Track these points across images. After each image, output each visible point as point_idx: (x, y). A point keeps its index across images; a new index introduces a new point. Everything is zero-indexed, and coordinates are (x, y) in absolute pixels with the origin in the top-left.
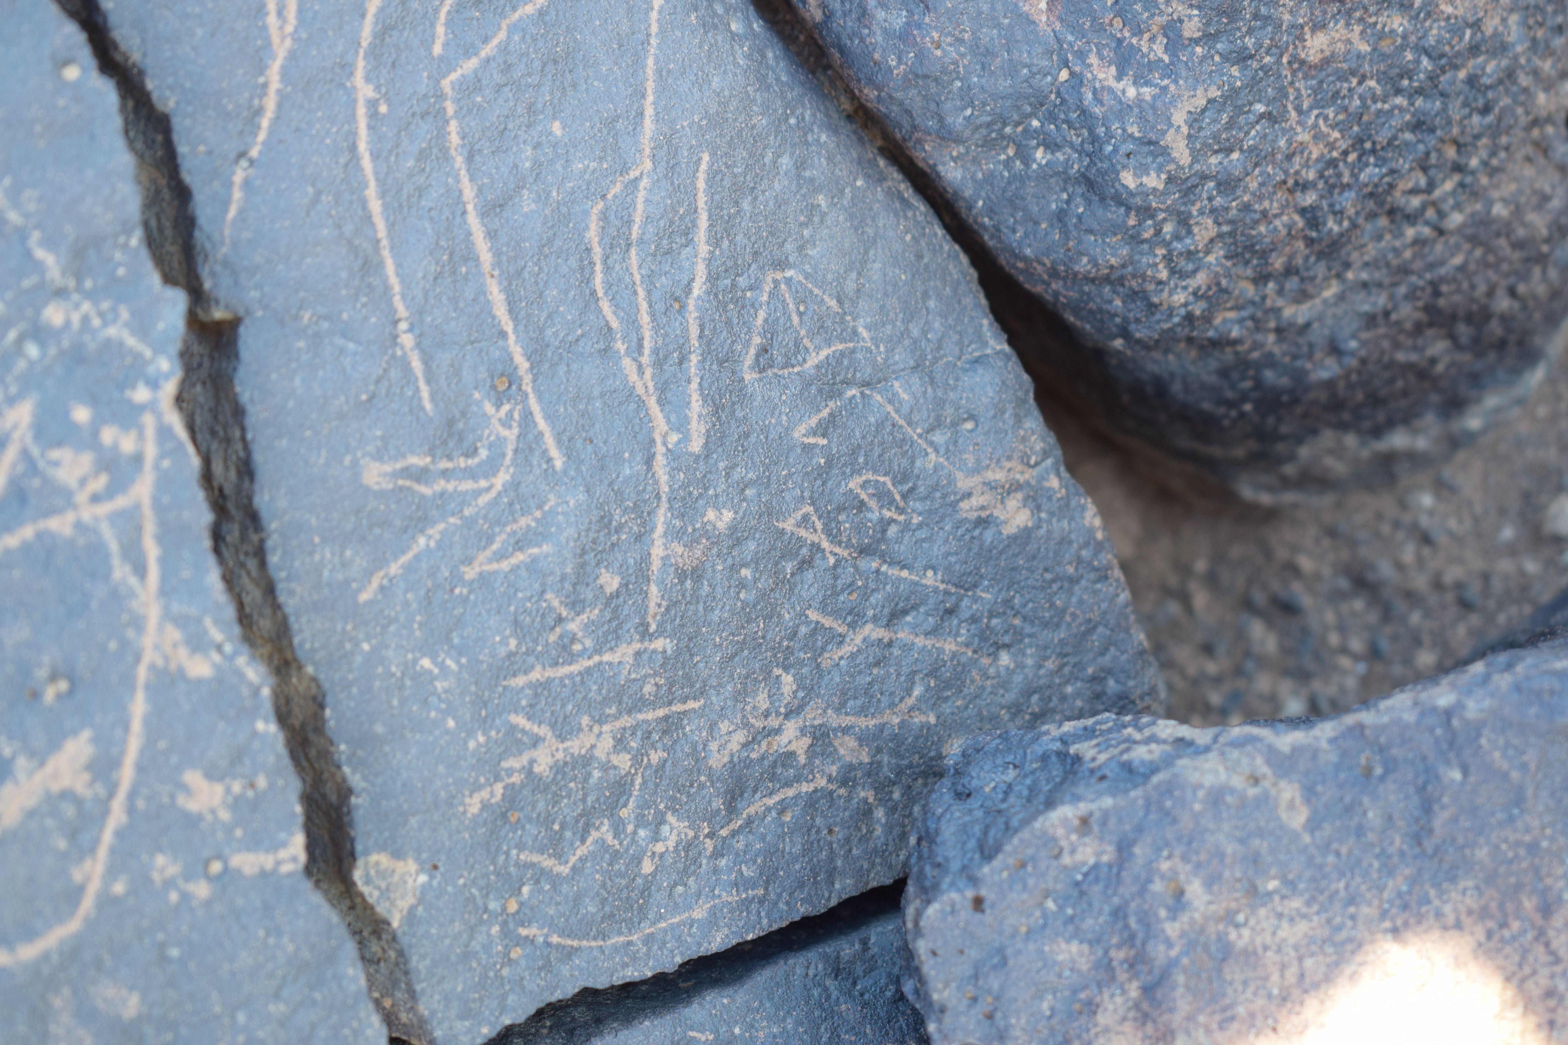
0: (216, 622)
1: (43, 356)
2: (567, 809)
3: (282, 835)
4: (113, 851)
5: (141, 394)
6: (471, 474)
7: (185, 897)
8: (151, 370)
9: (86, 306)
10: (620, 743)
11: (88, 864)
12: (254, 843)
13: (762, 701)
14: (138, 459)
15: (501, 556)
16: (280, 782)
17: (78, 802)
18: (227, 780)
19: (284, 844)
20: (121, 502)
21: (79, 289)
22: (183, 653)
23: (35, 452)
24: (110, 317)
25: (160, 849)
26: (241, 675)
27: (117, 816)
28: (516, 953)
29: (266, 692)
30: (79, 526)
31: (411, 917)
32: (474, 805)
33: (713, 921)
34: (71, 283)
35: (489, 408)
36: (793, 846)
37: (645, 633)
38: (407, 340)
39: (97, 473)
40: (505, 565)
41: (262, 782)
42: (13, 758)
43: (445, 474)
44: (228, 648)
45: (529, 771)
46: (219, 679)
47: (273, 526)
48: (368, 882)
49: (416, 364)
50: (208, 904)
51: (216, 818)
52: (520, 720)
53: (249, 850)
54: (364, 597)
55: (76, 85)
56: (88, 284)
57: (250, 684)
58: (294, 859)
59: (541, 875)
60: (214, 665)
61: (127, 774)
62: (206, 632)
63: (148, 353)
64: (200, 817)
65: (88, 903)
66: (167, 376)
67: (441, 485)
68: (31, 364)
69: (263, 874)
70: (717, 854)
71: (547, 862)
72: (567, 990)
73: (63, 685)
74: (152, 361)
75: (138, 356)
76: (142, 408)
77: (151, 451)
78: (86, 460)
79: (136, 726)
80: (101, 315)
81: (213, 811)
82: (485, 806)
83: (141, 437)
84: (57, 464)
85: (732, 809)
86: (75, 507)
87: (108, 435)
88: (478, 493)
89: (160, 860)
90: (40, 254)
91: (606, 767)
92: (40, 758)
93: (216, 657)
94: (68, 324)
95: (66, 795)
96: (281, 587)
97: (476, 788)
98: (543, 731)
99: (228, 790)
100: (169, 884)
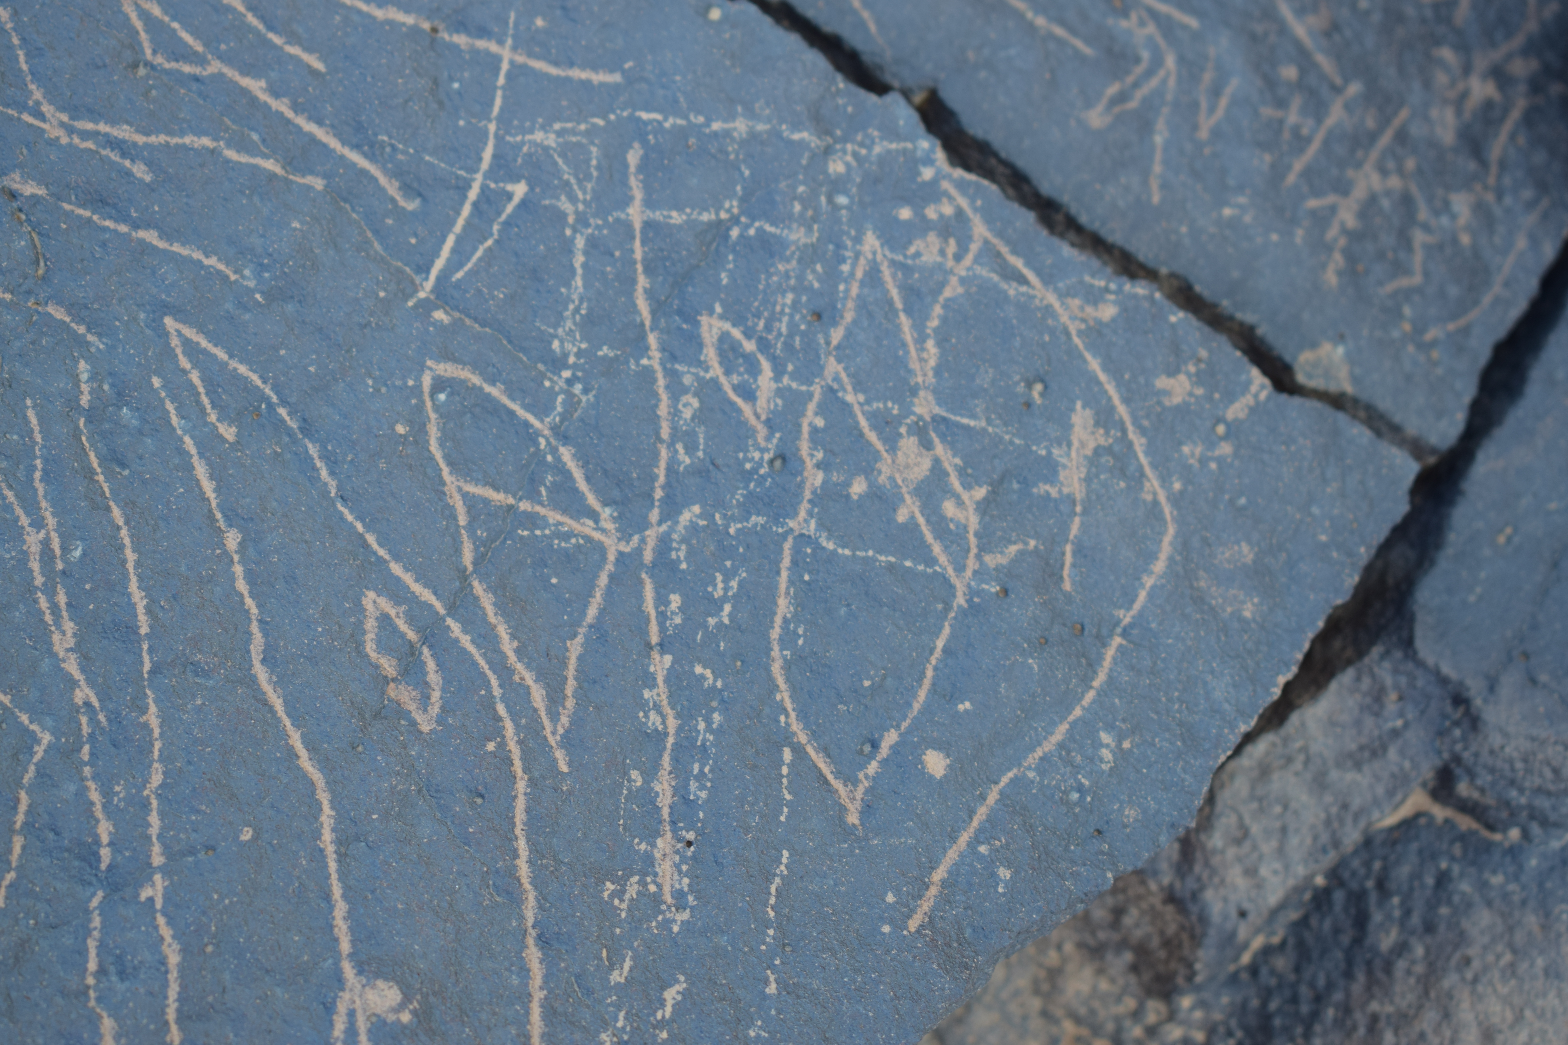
0: (1093, 276)
1: (851, 198)
2: (1388, 240)
3: (1243, 377)
4: (1154, 466)
5: (927, 173)
6: (1149, 73)
7: (1220, 460)
8: (919, 153)
9: (849, 147)
10: (1384, 172)
11: (1147, 485)
12: (1230, 397)
13: (1441, 78)
14: (960, 213)
15: (1212, 109)
16: (1214, 345)
17: (1109, 450)
18: (1183, 368)
19: (1249, 382)
20: (974, 247)
21: (836, 140)
22: (1089, 310)
23: (900, 258)
24: (868, 142)
25: (1180, 443)
26: (1135, 296)
27: (1139, 443)
28: (1435, 354)
29: (1158, 295)
30: (963, 281)
31: (1355, 380)
32: (1331, 278)
33: (1534, 242)
34: (829, 140)
35: (1124, 24)
36: (1540, 157)
37: (1337, 90)
38: (1040, 21)
39: (946, 240)
40: (1220, 113)
41: (1203, 353)
42: (1049, 453)
43: (1136, 85)
44: (1113, 286)
45: (1345, 231)
46: (1124, 310)
47: (1065, 198)
48: (1310, 376)
49: (1059, 31)
50: (1236, 454)
51: (1197, 397)
52: (1313, 203)
53: (1232, 402)
54: (1156, 199)
55: (725, 19)
56: (838, 132)
57: (1145, 297)
58: (1263, 387)
59: (1408, 294)
60: (1115, 302)
61: (1122, 410)
62: (1092, 286)
63: (909, 145)
64: (1186, 404)
65: (1167, 510)
66: (932, 150)
67: (1139, 94)
68: (848, 208)
69: (1253, 410)
70: (1500, 196)
71: (1404, 282)
72: (1484, 355)
73: (1038, 387)
74: (915, 149)
75: (904, 151)
76: (935, 182)
77: (963, 202)
78: (932, 238)
79: (1102, 377)
80: (862, 145)
81: (1191, 394)
82: (1340, 273)
83: (951, 198)
84: (918, 255)
85: (1484, 163)
86: (951, 272)
87: (931, 213)
88: (1164, 81)
89: (1186, 449)
90: (796, 136)
91: (1388, 193)
92: (1065, 440)
93: (1112, 297)
94: (848, 165)
95: (1098, 451)
96: (1104, 233)
97: (1324, 266)
98: (1331, 199)
99: (1189, 375)
100: (1203, 461)
